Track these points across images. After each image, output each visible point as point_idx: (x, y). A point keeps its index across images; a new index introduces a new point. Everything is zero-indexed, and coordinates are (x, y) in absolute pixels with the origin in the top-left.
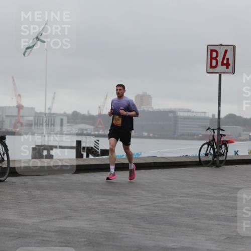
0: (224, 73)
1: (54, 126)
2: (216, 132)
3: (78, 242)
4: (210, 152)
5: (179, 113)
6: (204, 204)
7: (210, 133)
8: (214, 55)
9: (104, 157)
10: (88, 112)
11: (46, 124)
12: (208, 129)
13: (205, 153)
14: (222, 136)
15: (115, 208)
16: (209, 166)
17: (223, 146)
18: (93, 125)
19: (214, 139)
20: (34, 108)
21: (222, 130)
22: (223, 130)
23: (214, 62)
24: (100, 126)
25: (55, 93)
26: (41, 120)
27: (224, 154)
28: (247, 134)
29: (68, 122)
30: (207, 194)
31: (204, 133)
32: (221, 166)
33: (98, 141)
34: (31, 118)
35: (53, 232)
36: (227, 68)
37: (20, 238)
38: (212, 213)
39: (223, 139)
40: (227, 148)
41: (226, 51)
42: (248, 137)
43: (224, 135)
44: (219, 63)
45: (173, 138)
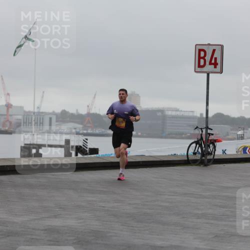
0: (212, 72)
1: (43, 125)
2: (204, 131)
3: (67, 240)
4: (198, 151)
5: (167, 112)
6: (193, 203)
7: (198, 132)
8: (202, 54)
9: (93, 156)
10: (77, 110)
11: (35, 123)
12: (196, 128)
13: (193, 151)
14: (209, 135)
15: (104, 207)
16: (196, 165)
17: (211, 145)
18: (82, 124)
19: (202, 138)
20: (23, 107)
21: (210, 129)
22: (212, 129)
23: (202, 61)
24: (89, 125)
25: (43, 92)
26: (30, 119)
27: (212, 153)
28: (235, 133)
29: (57, 121)
30: (195, 193)
31: (192, 132)
32: (208, 165)
33: (87, 139)
34: (20, 117)
35: (42, 230)
36: (215, 67)
37: (8, 236)
38: (200, 212)
39: (211, 137)
40: (215, 147)
41: (214, 51)
42: (236, 137)
43: (212, 134)
44: (207, 63)
45: (161, 137)
